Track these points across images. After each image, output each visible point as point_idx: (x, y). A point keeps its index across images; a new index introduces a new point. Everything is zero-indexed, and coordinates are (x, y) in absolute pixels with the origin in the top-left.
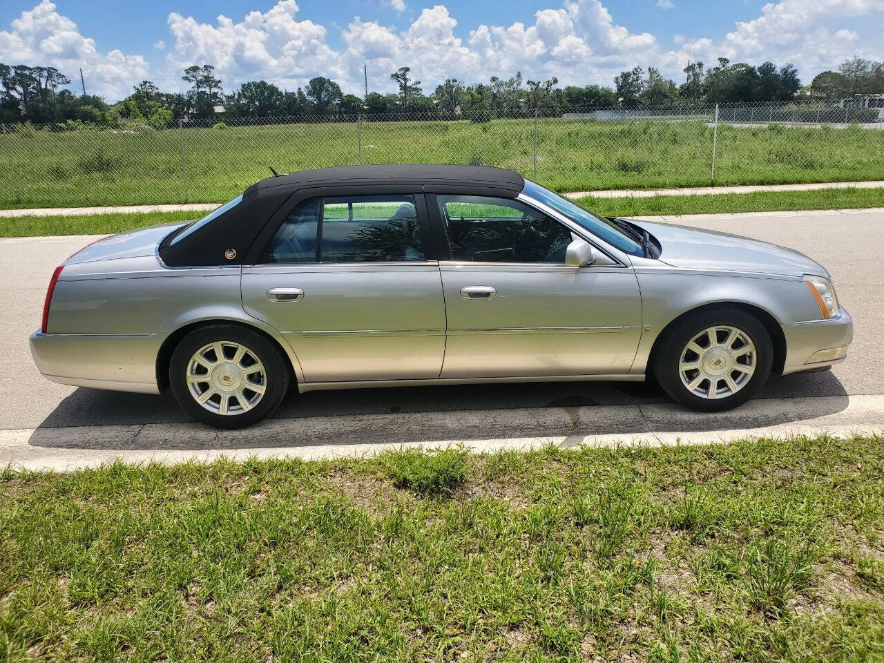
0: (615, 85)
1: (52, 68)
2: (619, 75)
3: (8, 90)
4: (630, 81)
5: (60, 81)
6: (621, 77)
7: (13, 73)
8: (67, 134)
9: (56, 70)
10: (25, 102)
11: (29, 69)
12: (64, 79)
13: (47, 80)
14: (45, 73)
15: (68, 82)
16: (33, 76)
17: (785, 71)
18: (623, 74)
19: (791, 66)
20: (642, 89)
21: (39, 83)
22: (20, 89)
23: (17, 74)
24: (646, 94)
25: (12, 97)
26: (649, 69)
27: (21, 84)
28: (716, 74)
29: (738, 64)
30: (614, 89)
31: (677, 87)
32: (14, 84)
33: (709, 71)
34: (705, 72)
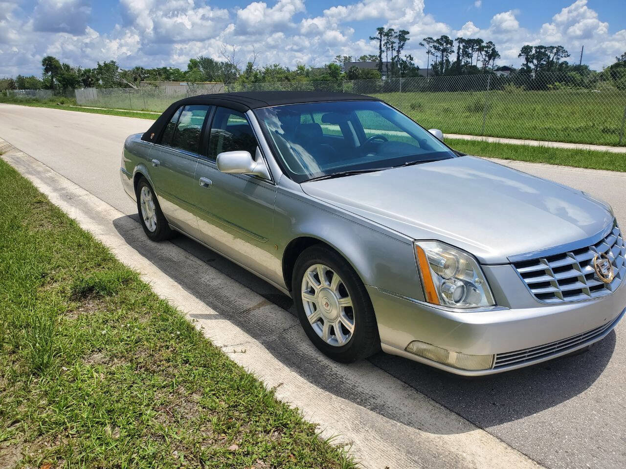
1: (561, 47)
3: (527, 63)
5: (563, 55)
7: (534, 51)
8: (552, 92)
9: (563, 48)
10: (536, 71)
11: (545, 48)
12: (566, 54)
13: (555, 55)
14: (555, 50)
15: (568, 56)
16: (547, 52)
21: (549, 57)
22: (535, 62)
23: (536, 52)
25: (528, 67)
27: (537, 59)
32: (533, 59)
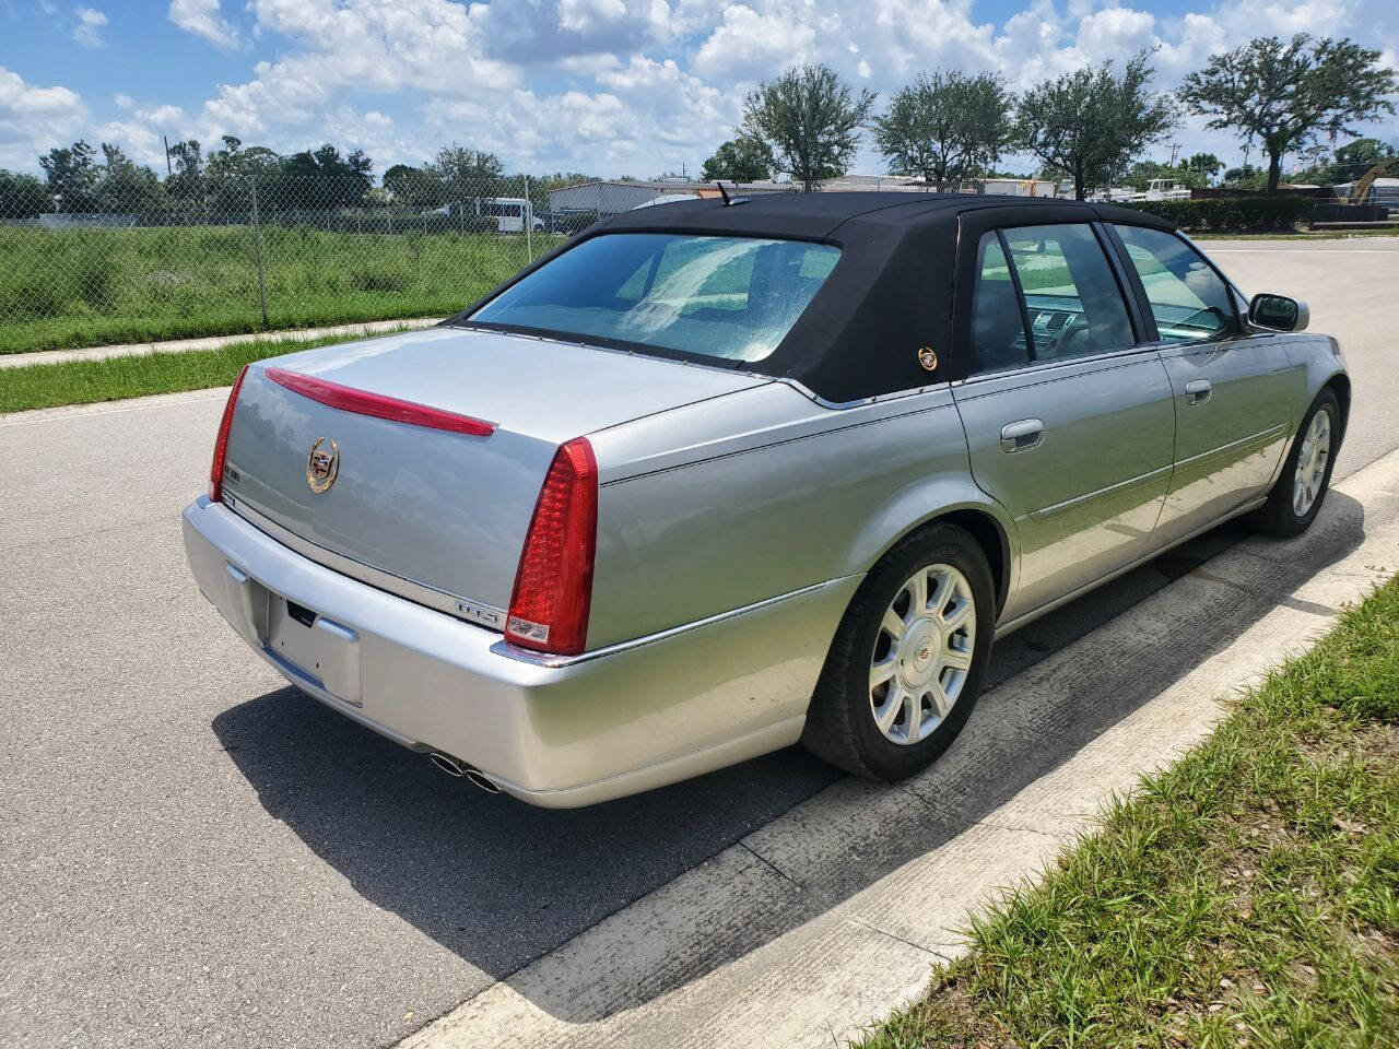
0: (44, 171)
2: (47, 153)
4: (72, 165)
6: (52, 157)
17: (354, 160)
18: (55, 152)
19: (360, 153)
20: (97, 180)
24: (106, 188)
26: (104, 147)
28: (223, 162)
29: (254, 149)
30: (42, 177)
31: (161, 179)
33: (211, 156)
34: (204, 158)
